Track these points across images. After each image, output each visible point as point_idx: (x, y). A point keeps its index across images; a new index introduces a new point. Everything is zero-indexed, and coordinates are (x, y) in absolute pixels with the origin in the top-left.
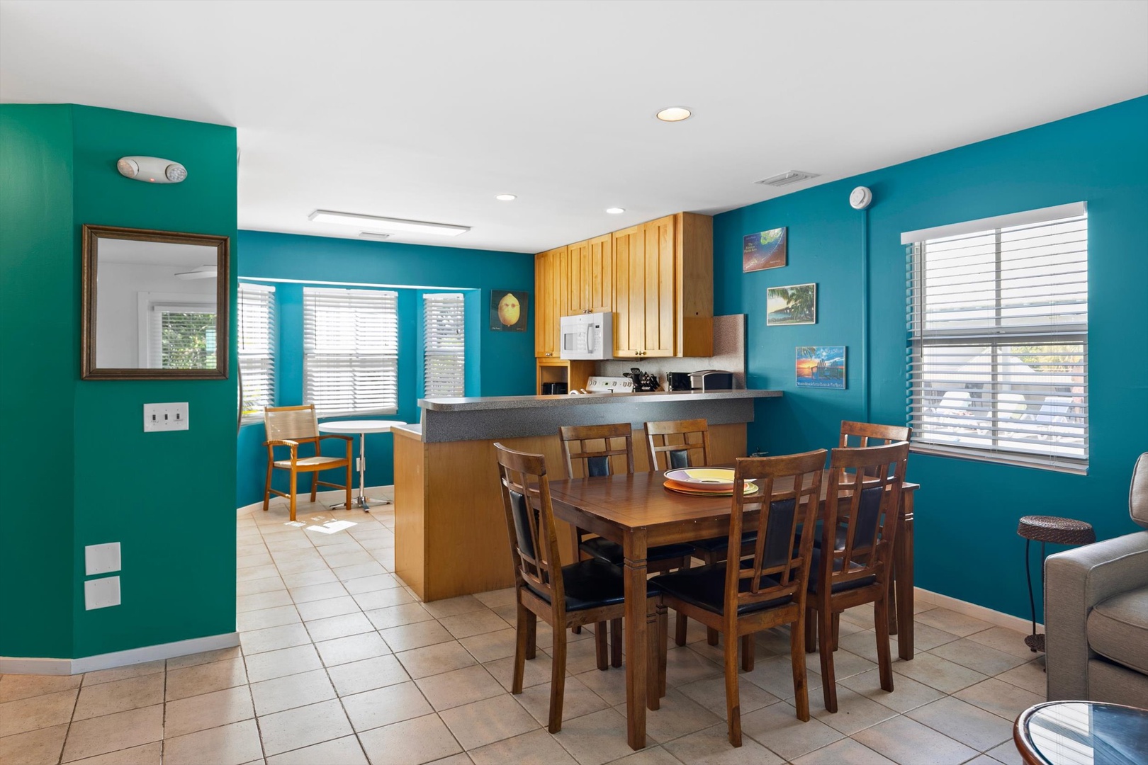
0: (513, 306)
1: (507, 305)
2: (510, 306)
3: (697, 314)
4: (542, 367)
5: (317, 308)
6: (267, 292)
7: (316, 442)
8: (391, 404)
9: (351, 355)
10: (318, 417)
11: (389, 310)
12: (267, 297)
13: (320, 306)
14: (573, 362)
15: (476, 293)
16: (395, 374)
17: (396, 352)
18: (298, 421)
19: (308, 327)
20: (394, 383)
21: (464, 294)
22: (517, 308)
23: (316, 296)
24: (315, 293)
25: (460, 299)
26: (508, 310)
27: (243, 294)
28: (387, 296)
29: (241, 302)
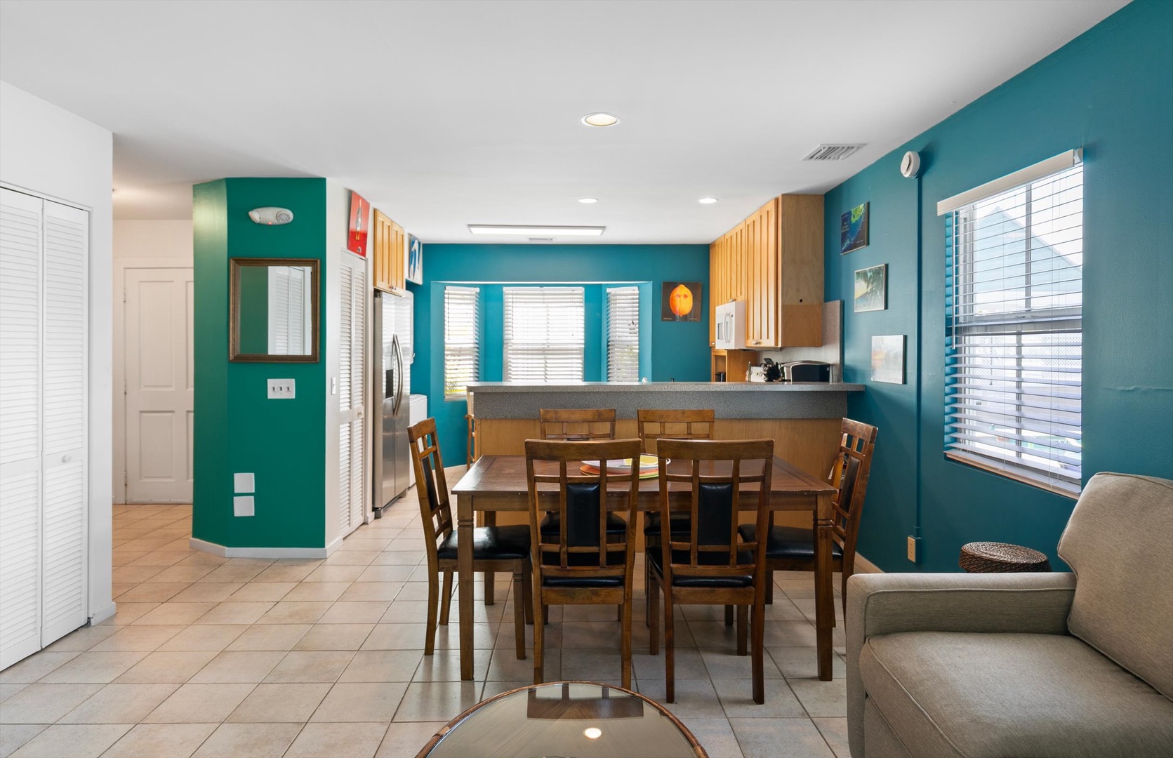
0: (686, 296)
1: (680, 296)
2: (682, 297)
3: (801, 301)
4: (714, 356)
5: (514, 305)
6: (473, 294)
9: (544, 344)
11: (577, 304)
12: (473, 297)
13: (517, 302)
14: (729, 351)
15: (648, 286)
16: (582, 362)
17: (584, 342)
19: (508, 321)
20: (581, 369)
21: (638, 287)
22: (690, 299)
23: (514, 294)
24: (513, 291)
25: (636, 292)
26: (680, 301)
27: (450, 295)
28: (575, 292)
29: (447, 302)
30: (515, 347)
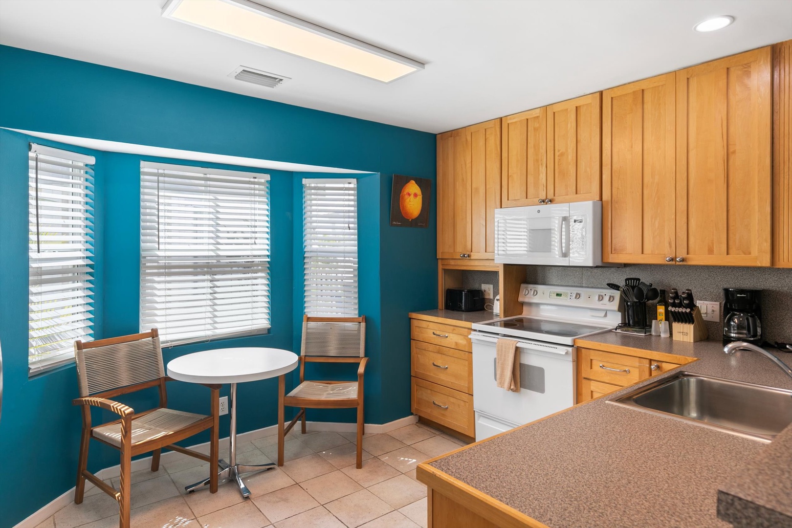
0: (416, 195)
1: (409, 194)
4: (446, 271)
5: (161, 192)
6: (81, 164)
7: (160, 386)
8: (260, 320)
10: (162, 346)
11: (257, 199)
12: (82, 171)
13: (164, 189)
15: (375, 177)
16: (267, 283)
17: (268, 253)
18: (133, 358)
19: (147, 219)
21: (357, 179)
22: (419, 199)
23: (158, 175)
24: (158, 169)
25: (352, 186)
26: (410, 201)
27: (39, 163)
28: (256, 180)
29: (34, 176)
30: (162, 262)
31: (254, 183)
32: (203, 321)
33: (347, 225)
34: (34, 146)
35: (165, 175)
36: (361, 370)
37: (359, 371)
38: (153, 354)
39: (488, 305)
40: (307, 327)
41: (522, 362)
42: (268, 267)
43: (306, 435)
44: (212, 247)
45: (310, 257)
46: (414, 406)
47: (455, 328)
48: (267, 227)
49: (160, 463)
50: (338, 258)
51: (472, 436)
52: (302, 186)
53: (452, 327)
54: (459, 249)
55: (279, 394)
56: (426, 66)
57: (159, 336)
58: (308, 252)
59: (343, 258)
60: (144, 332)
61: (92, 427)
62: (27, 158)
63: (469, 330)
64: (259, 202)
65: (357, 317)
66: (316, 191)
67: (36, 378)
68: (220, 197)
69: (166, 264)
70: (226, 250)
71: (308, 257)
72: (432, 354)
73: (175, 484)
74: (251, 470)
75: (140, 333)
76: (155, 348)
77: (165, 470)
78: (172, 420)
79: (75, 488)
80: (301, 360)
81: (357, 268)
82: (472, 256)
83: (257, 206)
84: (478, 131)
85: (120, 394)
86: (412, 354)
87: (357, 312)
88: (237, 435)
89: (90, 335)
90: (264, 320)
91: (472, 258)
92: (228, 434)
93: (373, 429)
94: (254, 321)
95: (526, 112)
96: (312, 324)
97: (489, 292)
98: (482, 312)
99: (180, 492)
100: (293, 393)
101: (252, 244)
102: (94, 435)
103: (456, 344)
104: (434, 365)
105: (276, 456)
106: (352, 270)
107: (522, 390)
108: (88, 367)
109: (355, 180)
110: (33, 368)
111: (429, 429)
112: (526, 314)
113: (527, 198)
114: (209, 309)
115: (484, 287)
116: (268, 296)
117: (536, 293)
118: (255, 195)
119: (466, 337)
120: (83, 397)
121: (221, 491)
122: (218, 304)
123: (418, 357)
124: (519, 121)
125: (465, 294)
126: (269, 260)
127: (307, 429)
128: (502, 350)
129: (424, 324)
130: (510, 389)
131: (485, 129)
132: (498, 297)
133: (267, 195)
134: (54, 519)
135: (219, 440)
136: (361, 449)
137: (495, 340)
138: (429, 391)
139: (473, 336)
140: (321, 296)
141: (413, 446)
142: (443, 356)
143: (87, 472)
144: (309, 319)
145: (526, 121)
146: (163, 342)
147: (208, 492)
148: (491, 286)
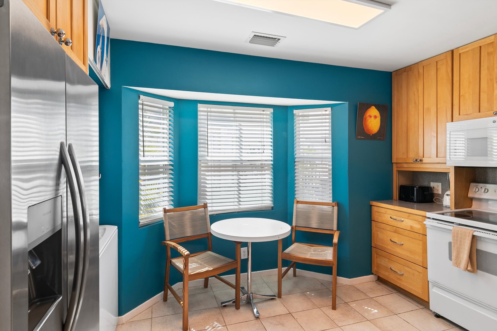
0: (375, 117)
1: (370, 117)
2: (373, 118)
4: (399, 172)
5: (209, 122)
6: (167, 107)
7: (208, 237)
8: (267, 201)
10: (210, 213)
11: (265, 124)
12: (168, 111)
13: (211, 120)
15: (344, 106)
16: (271, 177)
17: (272, 159)
18: (193, 219)
21: (331, 108)
22: (378, 120)
23: (208, 112)
24: (207, 108)
25: (327, 113)
26: (371, 121)
27: (144, 106)
28: (264, 112)
29: (142, 114)
30: (210, 164)
31: (263, 114)
32: (232, 200)
33: (324, 140)
34: (142, 97)
35: (211, 112)
36: (335, 240)
37: (333, 241)
38: (204, 218)
39: (437, 199)
40: (296, 207)
41: (478, 248)
42: (272, 168)
43: (296, 278)
44: (238, 155)
45: (299, 161)
46: (374, 269)
47: (410, 215)
48: (271, 142)
49: (209, 284)
50: (316, 162)
51: (426, 300)
52: (293, 115)
53: (408, 215)
54: (412, 156)
55: (279, 251)
56: (392, 7)
57: (208, 208)
58: (297, 158)
59: (321, 162)
60: (200, 205)
61: (171, 258)
62: (138, 104)
63: (424, 218)
64: (266, 126)
65: (331, 202)
66: (302, 118)
67: (143, 228)
68: (243, 124)
69: (212, 165)
70: (246, 157)
71: (298, 161)
72: (389, 233)
73: (216, 298)
74: (260, 298)
75: (198, 205)
76: (205, 215)
77: (211, 288)
78: (215, 260)
79: (163, 292)
80: (293, 228)
81: (331, 169)
82: (424, 160)
83: (265, 129)
84: (430, 64)
85: (186, 240)
86: (373, 231)
87: (331, 199)
88: (252, 272)
89: (172, 205)
90: (269, 201)
91: (423, 162)
92: (246, 271)
93: (343, 281)
94: (263, 201)
95: (479, 41)
96: (300, 205)
97: (438, 188)
98: (432, 203)
99: (218, 305)
100: (287, 251)
101: (262, 153)
102: (172, 263)
103: (411, 227)
104: (391, 241)
105: (276, 290)
106: (328, 170)
107: (479, 272)
108: (169, 223)
109: (330, 108)
110: (142, 222)
111: (386, 287)
112: (475, 207)
113: (479, 112)
114: (236, 193)
115: (432, 184)
116: (272, 186)
117: (486, 191)
118: (263, 122)
119: (421, 223)
120: (166, 241)
121: (242, 309)
122: (241, 190)
123: (377, 233)
124: (472, 50)
125: (417, 189)
126: (272, 163)
127: (297, 274)
128: (457, 236)
129: (382, 210)
130: (466, 269)
131: (437, 62)
132: (448, 193)
133: (271, 122)
134: (152, 309)
135: (241, 274)
136: (336, 295)
137: (451, 228)
138: (387, 260)
139: (427, 222)
140: (306, 187)
141: (374, 299)
142: (399, 235)
143: (168, 284)
144: (298, 202)
145: (479, 48)
146: (210, 211)
147: (234, 308)
148: (440, 184)
